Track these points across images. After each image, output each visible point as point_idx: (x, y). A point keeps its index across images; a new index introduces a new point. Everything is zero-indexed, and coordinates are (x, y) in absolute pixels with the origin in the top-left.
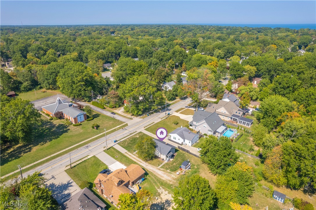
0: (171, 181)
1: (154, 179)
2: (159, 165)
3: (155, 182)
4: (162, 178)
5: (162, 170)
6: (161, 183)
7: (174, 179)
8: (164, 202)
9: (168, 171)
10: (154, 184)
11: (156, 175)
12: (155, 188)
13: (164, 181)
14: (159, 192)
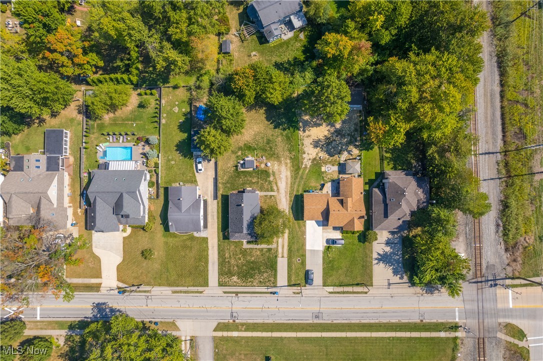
0: (286, 163)
1: (297, 183)
2: (271, 196)
3: (302, 178)
4: (289, 176)
5: (277, 186)
6: (297, 172)
7: (281, 162)
8: (318, 148)
9: (271, 178)
10: (304, 177)
11: (289, 186)
12: (309, 171)
13: (291, 171)
14: (311, 163)
